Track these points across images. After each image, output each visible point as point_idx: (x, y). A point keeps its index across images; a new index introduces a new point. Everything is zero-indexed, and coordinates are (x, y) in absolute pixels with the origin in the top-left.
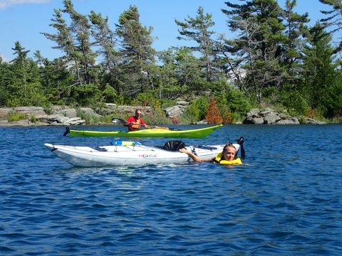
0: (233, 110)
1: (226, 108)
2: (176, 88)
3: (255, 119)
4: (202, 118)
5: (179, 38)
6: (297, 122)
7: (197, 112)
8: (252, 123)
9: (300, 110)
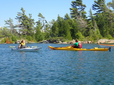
0: (13, 40)
1: (11, 40)
2: (2, 36)
3: (17, 42)
4: (5, 42)
5: (5, 24)
6: (27, 43)
7: (4, 41)
8: (17, 43)
9: (30, 40)
